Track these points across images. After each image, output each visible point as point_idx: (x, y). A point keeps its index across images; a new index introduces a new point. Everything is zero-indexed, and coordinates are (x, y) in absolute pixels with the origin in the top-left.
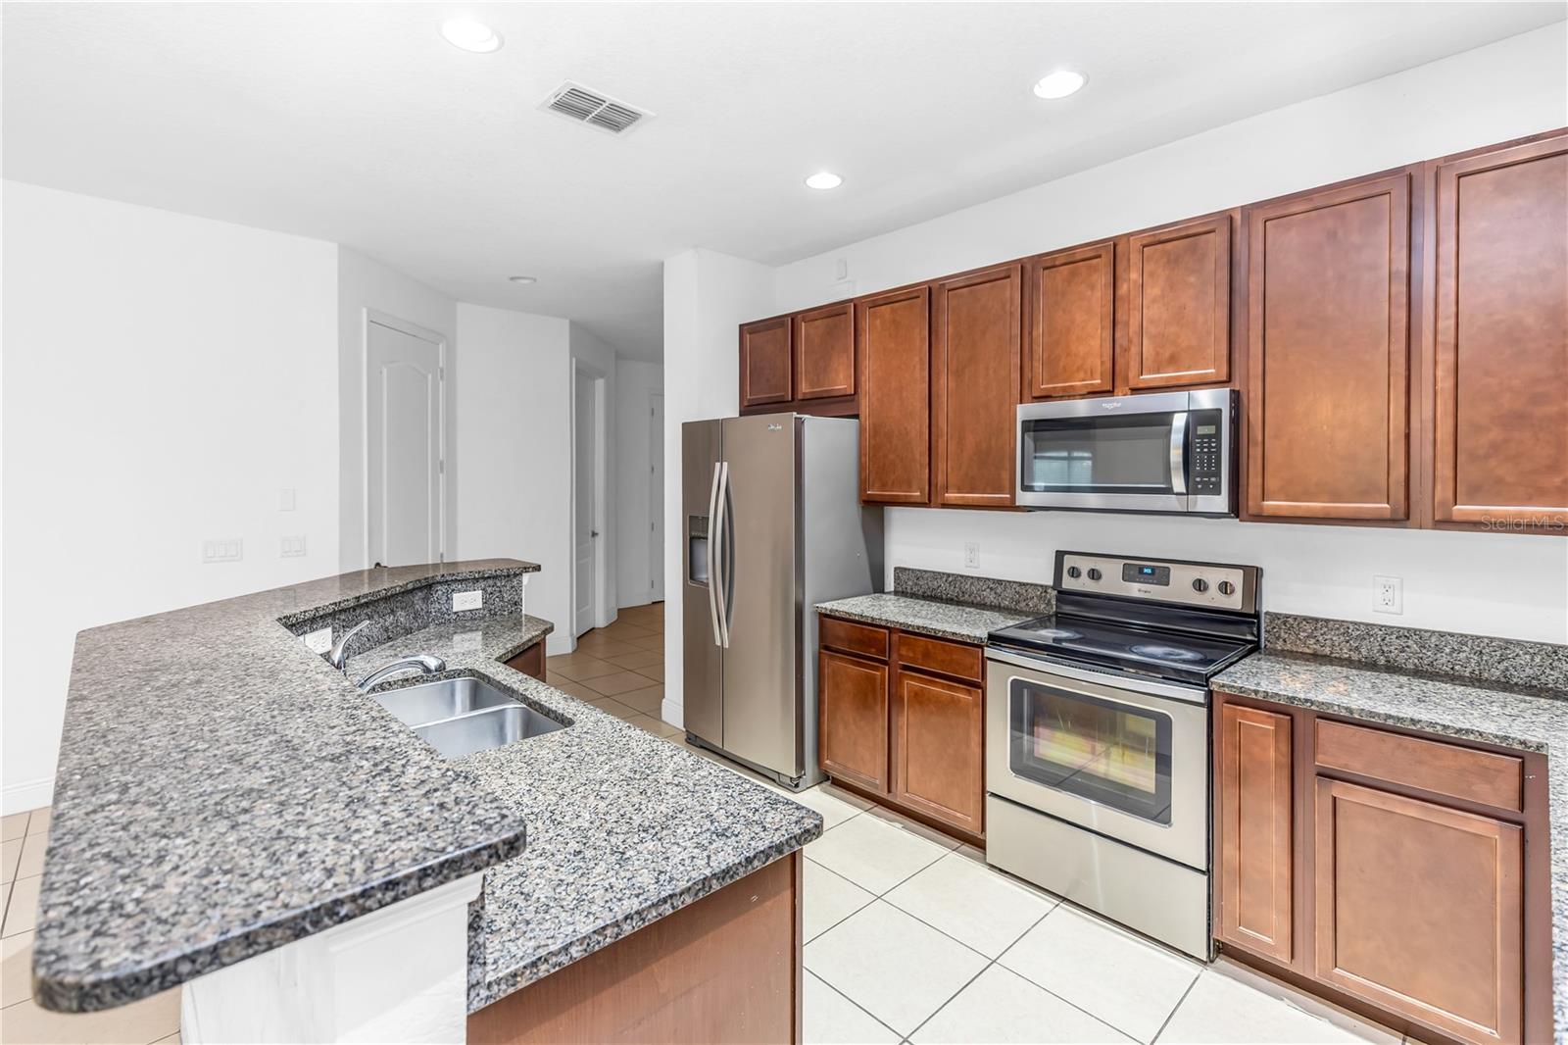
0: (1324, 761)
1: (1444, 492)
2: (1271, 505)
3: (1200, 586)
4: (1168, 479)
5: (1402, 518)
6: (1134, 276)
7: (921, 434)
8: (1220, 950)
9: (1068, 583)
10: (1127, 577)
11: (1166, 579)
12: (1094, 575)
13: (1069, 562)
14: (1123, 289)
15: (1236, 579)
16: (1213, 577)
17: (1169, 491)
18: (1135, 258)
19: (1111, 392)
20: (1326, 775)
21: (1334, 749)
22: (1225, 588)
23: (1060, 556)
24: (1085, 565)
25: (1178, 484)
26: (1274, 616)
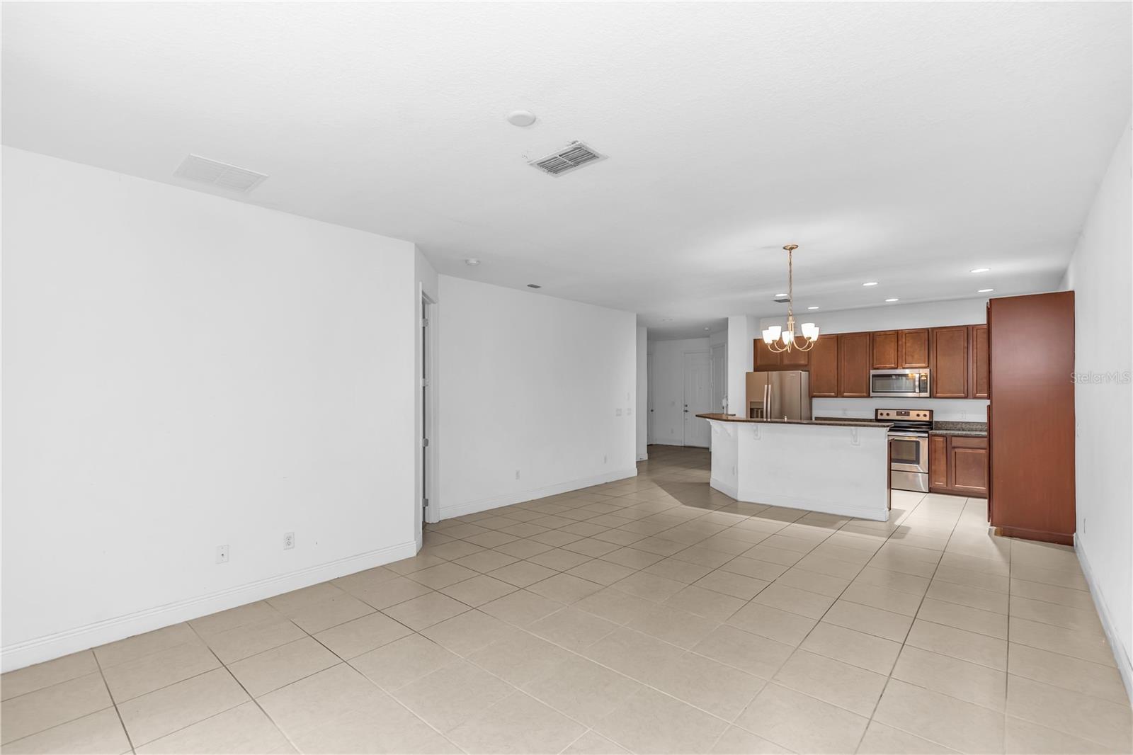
0: (954, 444)
1: (975, 391)
2: (938, 395)
3: (918, 415)
4: (914, 389)
5: (966, 397)
6: (904, 340)
7: (834, 377)
8: (930, 491)
9: (880, 417)
10: (897, 415)
11: (908, 414)
12: (888, 414)
13: (879, 412)
14: (900, 343)
15: (927, 413)
16: (922, 413)
17: (915, 392)
18: (904, 336)
19: (896, 368)
20: (954, 448)
21: (956, 442)
22: (925, 415)
23: (877, 410)
24: (885, 412)
25: (917, 390)
26: (936, 422)
